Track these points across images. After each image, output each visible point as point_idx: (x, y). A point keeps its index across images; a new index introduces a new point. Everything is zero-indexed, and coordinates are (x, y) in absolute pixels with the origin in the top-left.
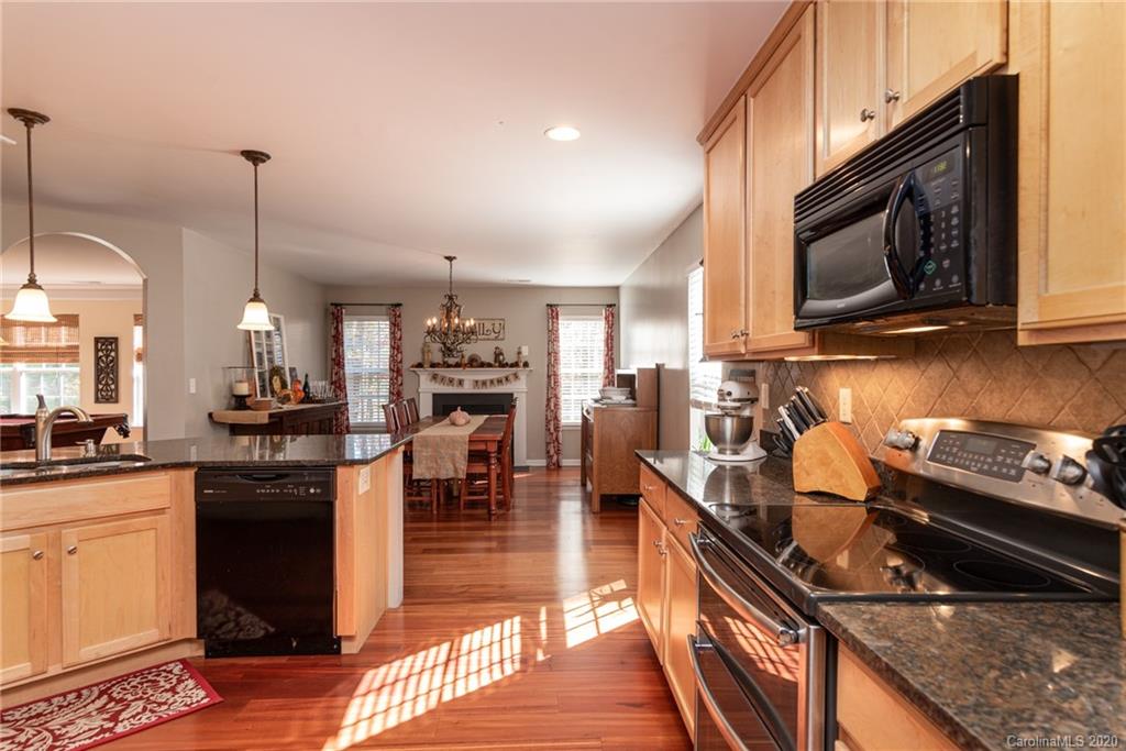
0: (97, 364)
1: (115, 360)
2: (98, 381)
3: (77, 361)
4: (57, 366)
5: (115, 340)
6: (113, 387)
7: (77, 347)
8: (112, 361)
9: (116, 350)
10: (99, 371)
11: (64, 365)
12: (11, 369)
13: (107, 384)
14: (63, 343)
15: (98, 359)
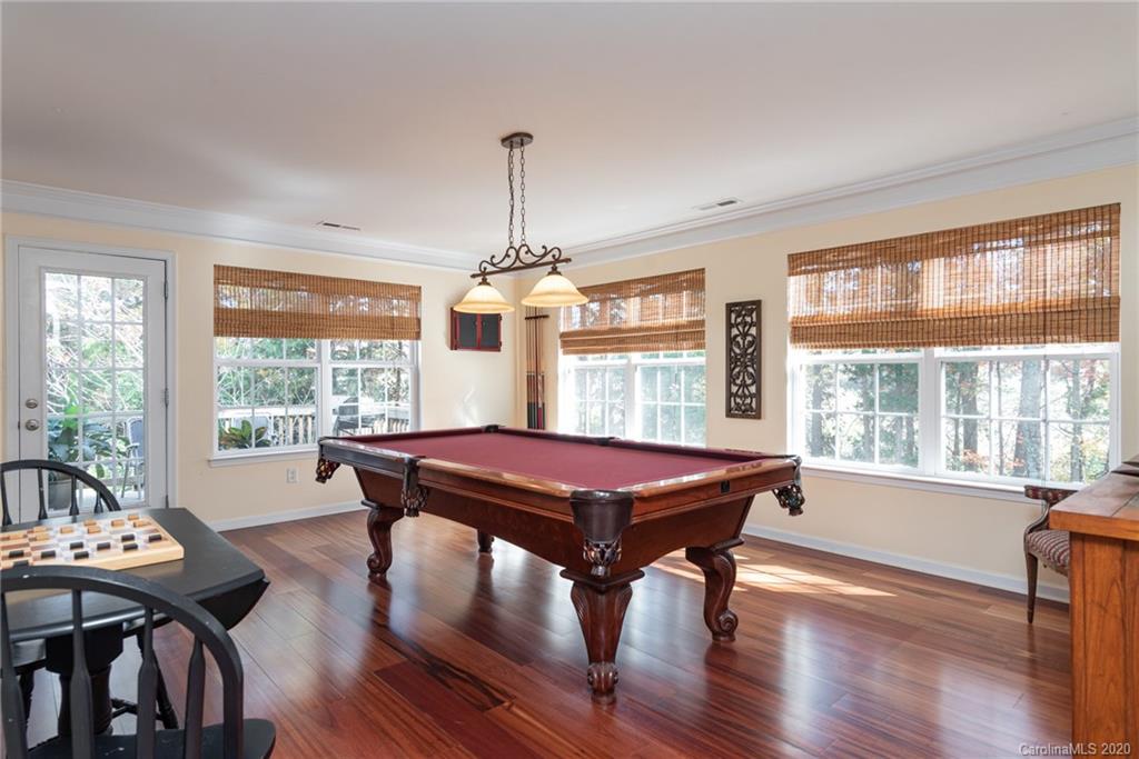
0: (729, 350)
1: (757, 342)
2: (731, 380)
3: (701, 346)
4: (675, 356)
5: (756, 305)
6: (753, 389)
7: (702, 323)
8: (751, 344)
9: (758, 324)
10: (732, 361)
11: (685, 353)
12: (624, 361)
13: (744, 385)
14: (684, 319)
15: (731, 341)
